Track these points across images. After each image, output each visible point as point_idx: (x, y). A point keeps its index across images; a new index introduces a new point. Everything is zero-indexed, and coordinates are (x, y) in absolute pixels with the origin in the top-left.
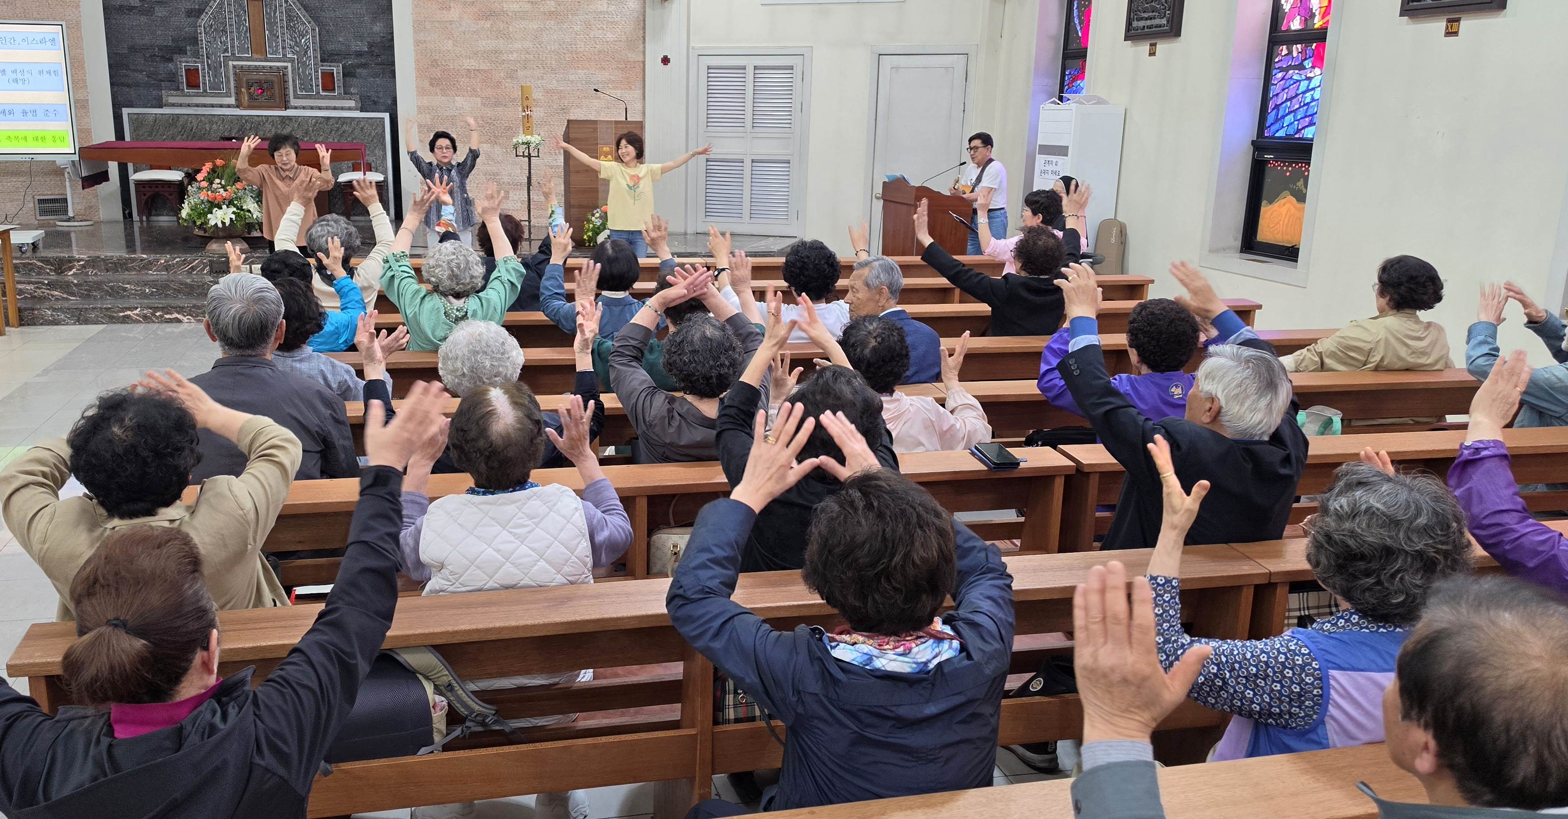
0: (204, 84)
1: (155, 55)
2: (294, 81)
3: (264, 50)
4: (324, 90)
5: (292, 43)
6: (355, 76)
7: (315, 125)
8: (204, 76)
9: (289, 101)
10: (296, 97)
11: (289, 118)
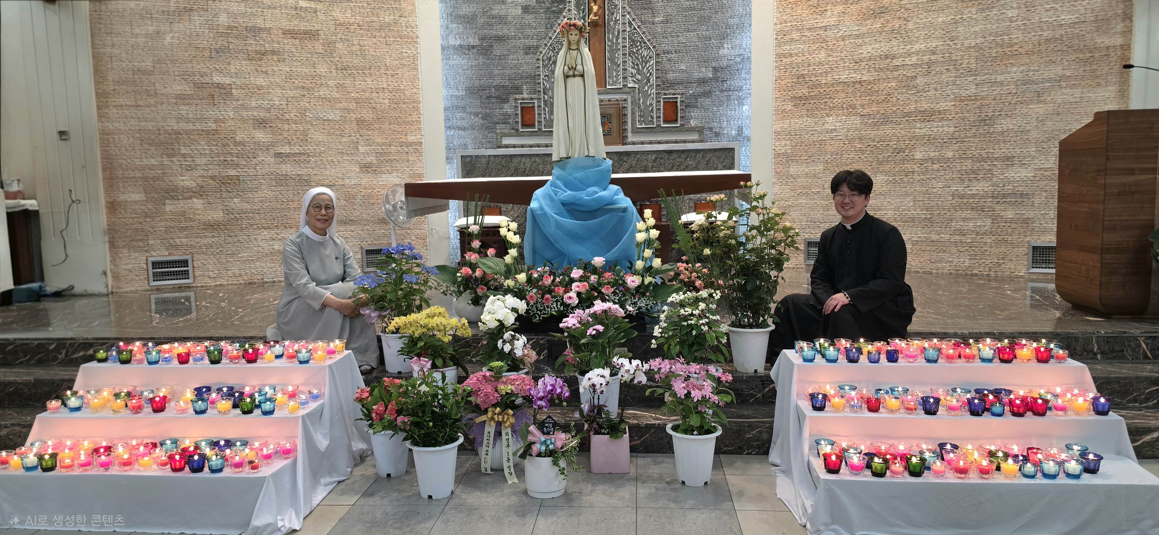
0: (540, 122)
1: (491, 96)
2: (633, 113)
3: (603, 81)
4: (665, 122)
5: (634, 71)
6: (697, 107)
7: (655, 161)
8: (540, 114)
9: (626, 137)
10: (636, 131)
11: (628, 154)
